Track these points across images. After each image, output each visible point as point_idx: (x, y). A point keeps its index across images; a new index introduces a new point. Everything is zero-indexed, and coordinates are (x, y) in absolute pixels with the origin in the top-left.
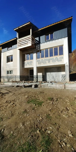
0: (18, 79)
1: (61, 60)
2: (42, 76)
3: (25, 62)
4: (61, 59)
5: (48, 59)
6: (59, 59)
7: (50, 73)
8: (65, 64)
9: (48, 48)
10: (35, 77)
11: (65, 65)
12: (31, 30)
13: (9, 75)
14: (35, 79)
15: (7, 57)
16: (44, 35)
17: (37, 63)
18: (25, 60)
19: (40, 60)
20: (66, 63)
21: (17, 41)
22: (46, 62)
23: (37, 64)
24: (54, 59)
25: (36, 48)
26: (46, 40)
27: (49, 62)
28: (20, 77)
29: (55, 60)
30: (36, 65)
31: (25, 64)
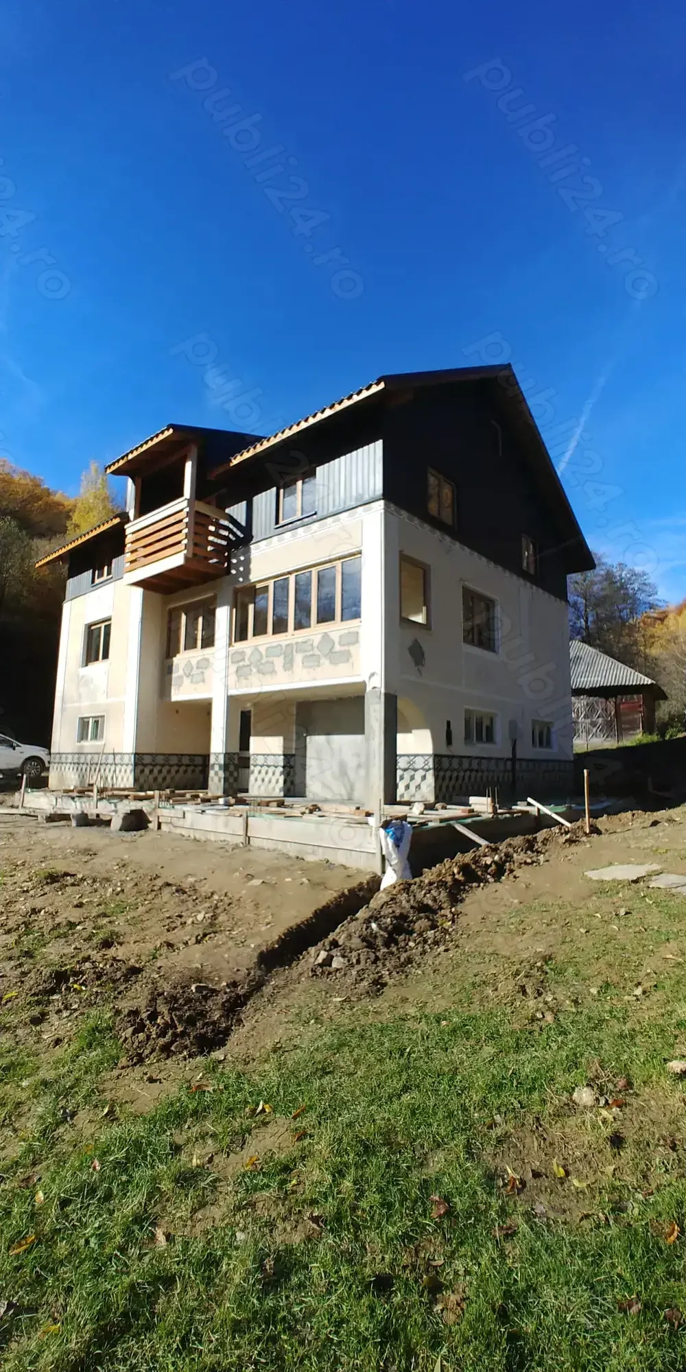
0: (125, 778)
1: (346, 657)
2: (281, 761)
3: (176, 660)
4: (346, 648)
5: (284, 644)
6: (337, 648)
7: (329, 742)
8: (364, 684)
9: (290, 573)
10: (217, 768)
11: (369, 688)
12: (189, 467)
13: (89, 745)
14: (216, 779)
15: (89, 626)
16: (274, 489)
17: (233, 668)
18: (177, 651)
19: (248, 652)
20: (372, 675)
21: (127, 532)
22: (272, 663)
23: (233, 678)
24: (315, 644)
25: (229, 573)
26: (282, 522)
27: (289, 665)
28: (136, 765)
29: (317, 652)
30: (227, 687)
31: (174, 675)
